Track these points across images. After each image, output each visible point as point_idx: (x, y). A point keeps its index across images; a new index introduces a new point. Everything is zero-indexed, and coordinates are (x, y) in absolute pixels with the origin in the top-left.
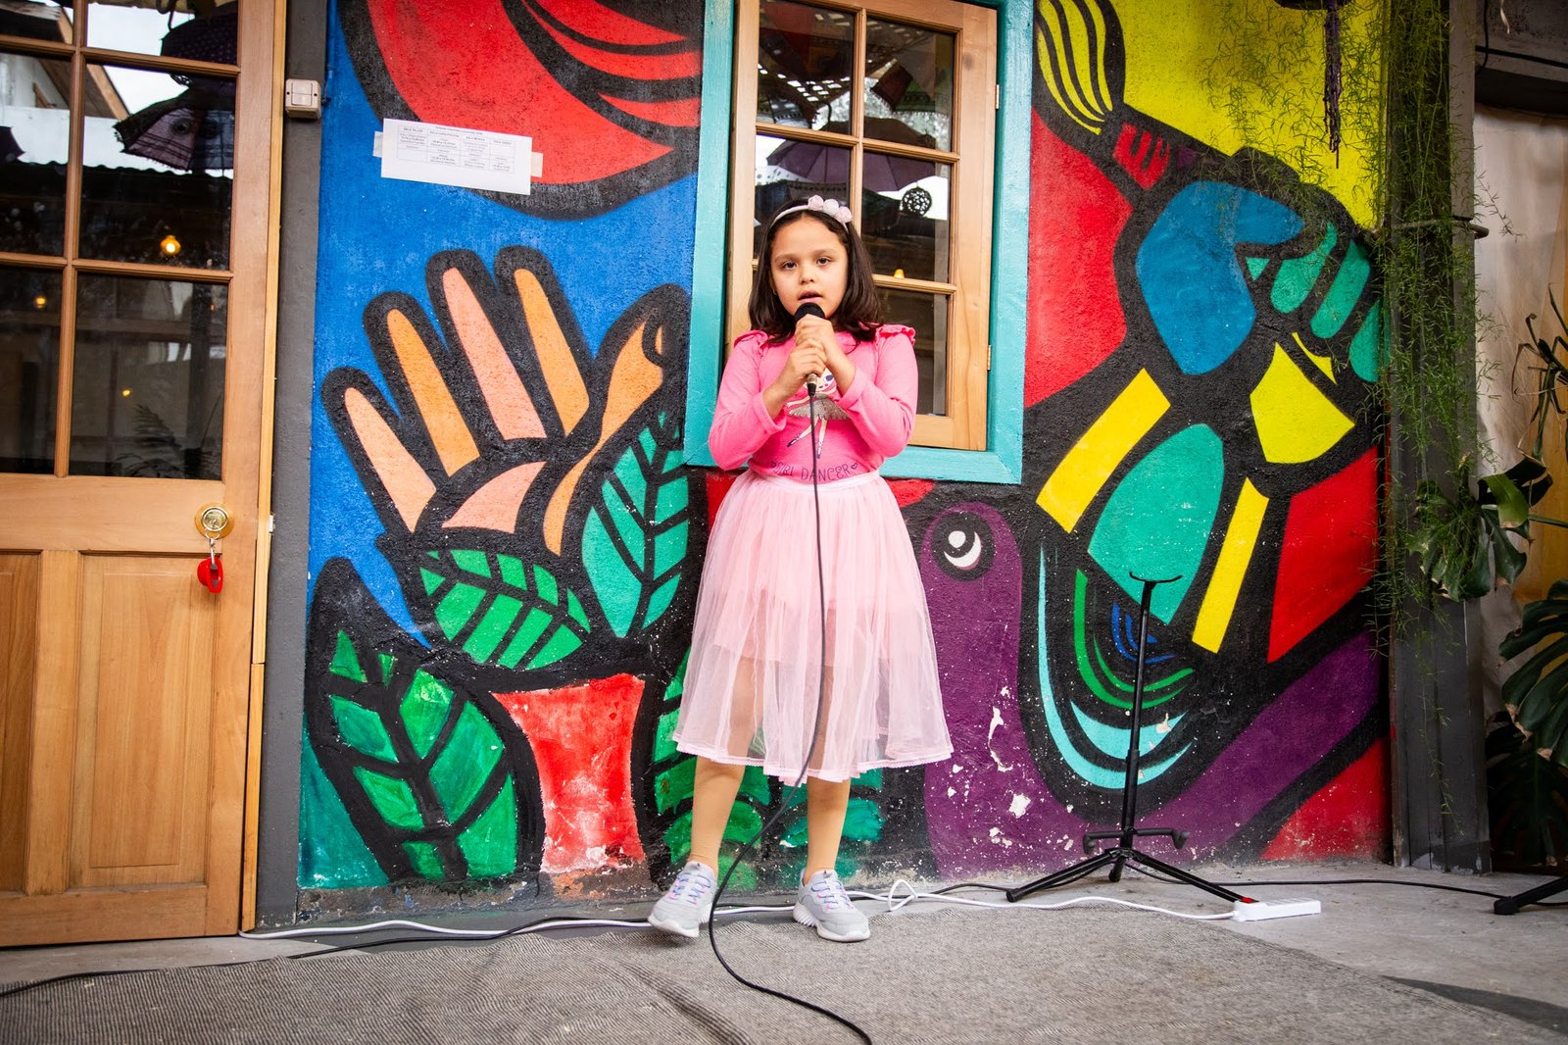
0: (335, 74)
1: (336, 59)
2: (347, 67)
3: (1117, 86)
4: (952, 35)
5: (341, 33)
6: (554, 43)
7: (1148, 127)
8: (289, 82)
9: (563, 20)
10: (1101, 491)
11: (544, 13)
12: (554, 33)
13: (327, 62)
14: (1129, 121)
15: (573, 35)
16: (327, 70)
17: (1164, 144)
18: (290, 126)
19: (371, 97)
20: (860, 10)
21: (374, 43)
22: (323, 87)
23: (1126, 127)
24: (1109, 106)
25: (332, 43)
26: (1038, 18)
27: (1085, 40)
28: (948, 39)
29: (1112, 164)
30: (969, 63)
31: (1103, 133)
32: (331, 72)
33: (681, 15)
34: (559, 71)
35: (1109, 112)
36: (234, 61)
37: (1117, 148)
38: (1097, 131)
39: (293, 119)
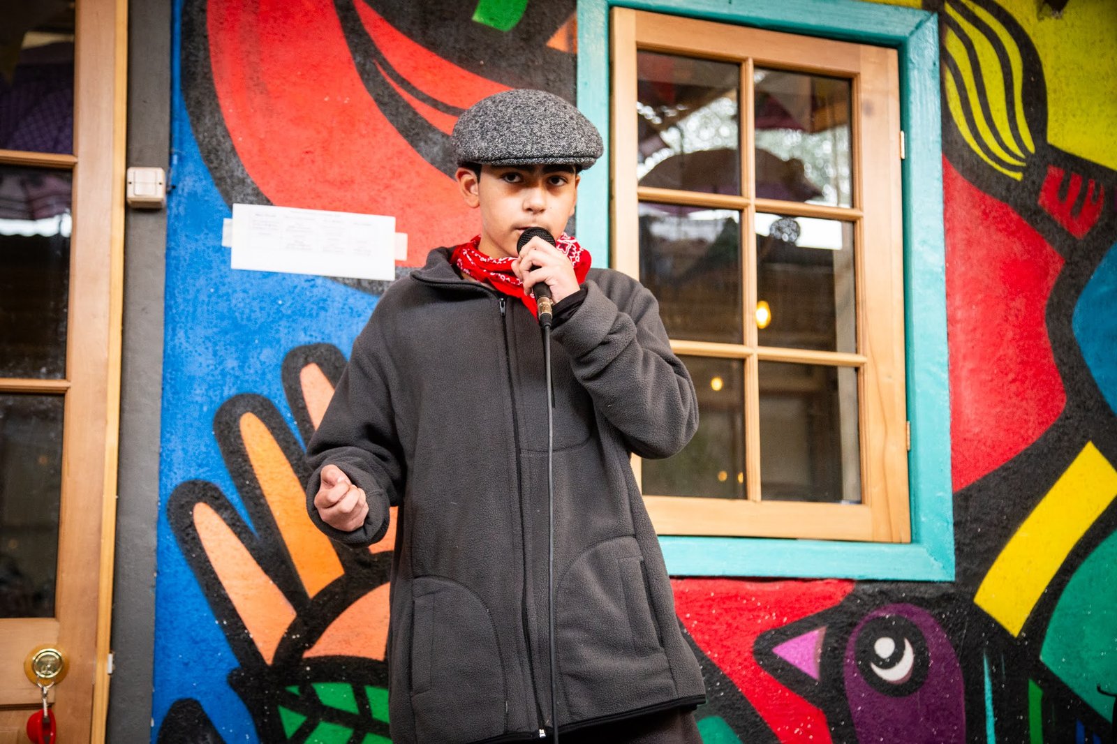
0: (181, 159)
1: (181, 143)
2: (192, 149)
3: (1038, 124)
4: (849, 80)
5: (185, 114)
6: (416, 114)
7: (1078, 168)
8: (131, 170)
9: (423, 89)
10: (1049, 587)
11: (403, 82)
12: (416, 103)
13: (171, 146)
14: (1056, 163)
15: (435, 104)
16: (171, 155)
17: (1098, 186)
18: (132, 218)
19: (219, 181)
20: (745, 60)
21: (221, 122)
22: (168, 173)
23: (1052, 170)
24: (1031, 147)
25: (176, 124)
26: (944, 56)
27: (1000, 76)
28: (842, 85)
29: (1037, 212)
30: (869, 110)
31: (1025, 178)
32: (175, 158)
33: (551, 77)
34: (422, 144)
35: (1032, 155)
36: (70, 150)
37: (1042, 194)
38: (1018, 176)
39: (135, 209)
